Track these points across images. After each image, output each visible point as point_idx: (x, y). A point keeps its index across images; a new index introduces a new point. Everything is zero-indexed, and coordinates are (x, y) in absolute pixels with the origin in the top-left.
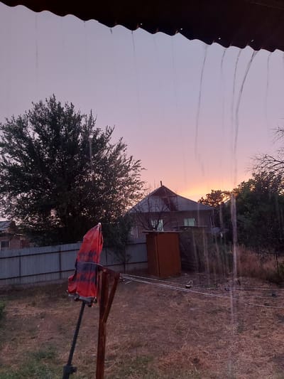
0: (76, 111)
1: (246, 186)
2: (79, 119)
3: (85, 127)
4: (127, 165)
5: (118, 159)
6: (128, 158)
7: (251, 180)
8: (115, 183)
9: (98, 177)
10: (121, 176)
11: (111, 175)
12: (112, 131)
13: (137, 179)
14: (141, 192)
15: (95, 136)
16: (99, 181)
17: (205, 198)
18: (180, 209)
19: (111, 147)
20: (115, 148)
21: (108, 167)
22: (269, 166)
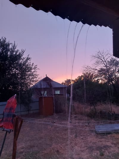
0: (7, 41)
1: (80, 78)
2: (9, 45)
3: (11, 49)
4: (31, 67)
5: (27, 64)
6: (31, 64)
7: (82, 76)
8: (25, 75)
9: (17, 72)
10: (29, 71)
11: (23, 71)
12: (24, 51)
13: (36, 73)
14: (37, 79)
15: (16, 53)
16: (18, 74)
17: (64, 82)
18: (54, 87)
19: (24, 58)
20: (26, 59)
21: (22, 67)
22: (89, 70)
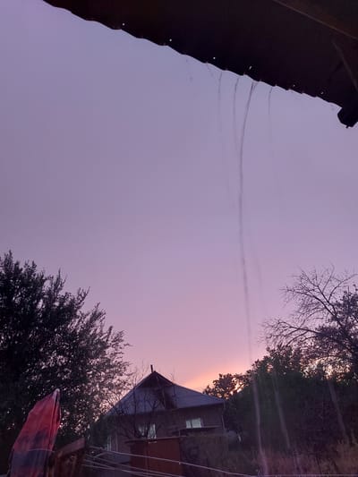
0: (38, 271)
1: (261, 365)
2: (43, 282)
3: (49, 293)
4: (105, 340)
5: (91, 333)
6: (105, 330)
7: (266, 358)
8: (85, 366)
9: (62, 360)
10: (96, 356)
11: (81, 356)
12: (85, 295)
13: (119, 360)
14: (124, 378)
15: (61, 304)
16: (63, 366)
17: (212, 386)
18: (180, 406)
19: (84, 316)
20: (88, 317)
21: (77, 344)
